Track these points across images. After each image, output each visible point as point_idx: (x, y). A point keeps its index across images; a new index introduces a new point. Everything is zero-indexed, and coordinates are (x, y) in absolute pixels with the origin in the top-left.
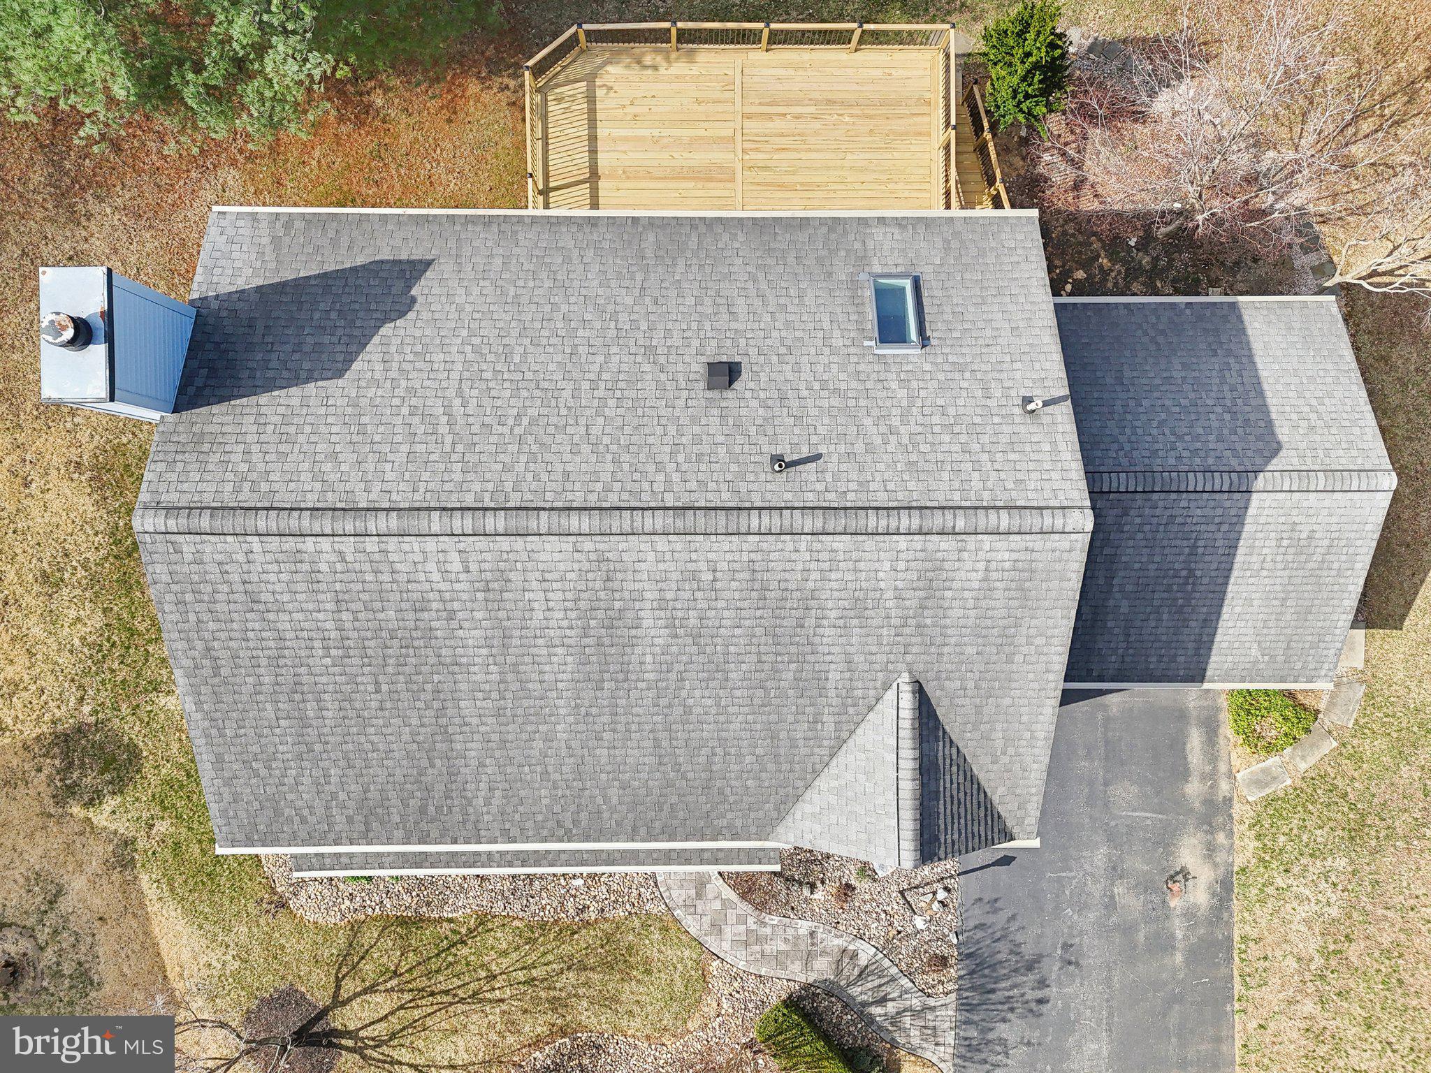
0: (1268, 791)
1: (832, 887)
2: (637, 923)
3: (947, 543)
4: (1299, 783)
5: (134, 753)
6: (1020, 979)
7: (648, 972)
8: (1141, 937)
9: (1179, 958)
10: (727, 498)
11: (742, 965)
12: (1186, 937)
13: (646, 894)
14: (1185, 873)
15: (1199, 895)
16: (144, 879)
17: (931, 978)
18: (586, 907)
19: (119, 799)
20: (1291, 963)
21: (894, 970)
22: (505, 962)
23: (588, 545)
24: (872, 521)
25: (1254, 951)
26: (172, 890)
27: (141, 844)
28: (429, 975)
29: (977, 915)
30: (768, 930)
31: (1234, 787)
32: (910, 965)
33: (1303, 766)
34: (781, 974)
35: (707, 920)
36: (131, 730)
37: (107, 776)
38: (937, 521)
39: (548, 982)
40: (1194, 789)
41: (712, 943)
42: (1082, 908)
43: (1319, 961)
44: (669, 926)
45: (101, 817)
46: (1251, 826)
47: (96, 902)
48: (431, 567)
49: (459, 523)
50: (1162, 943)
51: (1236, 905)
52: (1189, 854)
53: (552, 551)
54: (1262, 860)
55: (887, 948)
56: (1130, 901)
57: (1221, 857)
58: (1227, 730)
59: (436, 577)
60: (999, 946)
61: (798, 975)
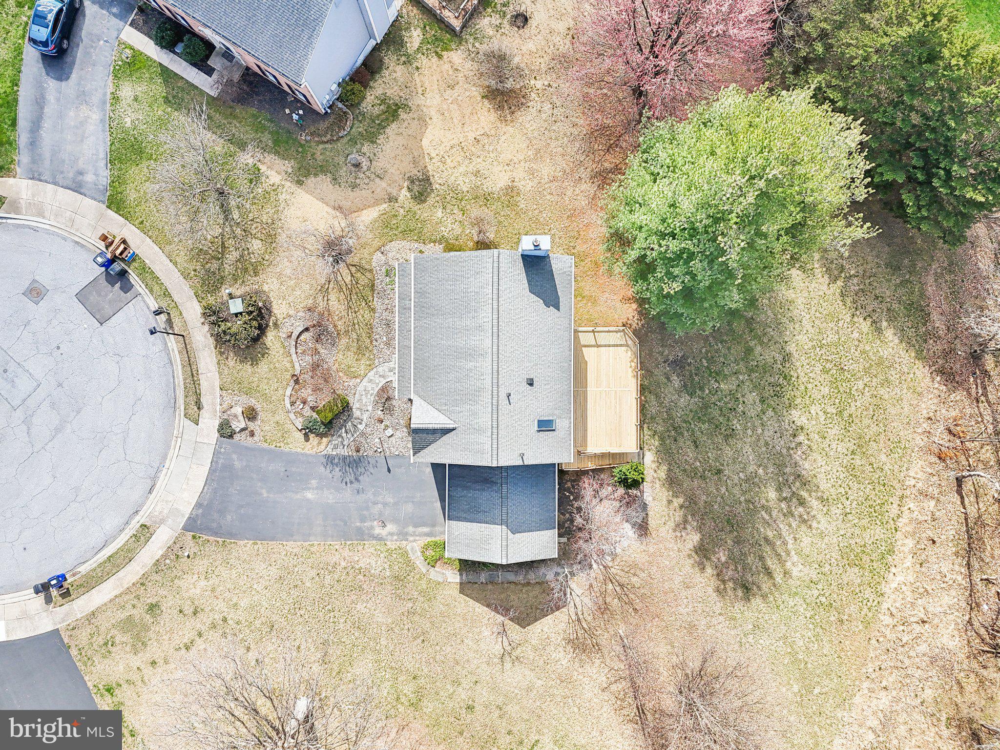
0: (410, 552)
1: (382, 417)
2: (372, 357)
3: (490, 434)
4: (412, 562)
5: (424, 201)
6: (353, 475)
7: (357, 360)
8: (365, 512)
9: (358, 524)
10: (500, 383)
11: (359, 389)
12: (365, 526)
13: (381, 360)
14: (385, 526)
15: (378, 531)
16: (385, 206)
17: (353, 448)
18: (376, 341)
19: (410, 197)
20: (357, 559)
21: (355, 436)
22: (360, 317)
23: (490, 350)
24: (495, 416)
25: (360, 548)
26: (382, 214)
27: (396, 204)
28: (356, 293)
29: (372, 461)
30: (369, 397)
31: (411, 542)
32: (357, 441)
33: (417, 563)
34: (356, 400)
35: (373, 378)
36: (431, 200)
37: (417, 193)
38: (495, 431)
39: (354, 330)
40: (411, 529)
41: (366, 380)
42: (374, 495)
43: (357, 567)
44: (371, 367)
45: (405, 192)
46: (399, 547)
47: (378, 190)
48: (485, 314)
49: (495, 321)
50: (363, 520)
51: (374, 542)
52: (391, 527)
53: (488, 342)
54: (389, 550)
55: (363, 434)
56: (376, 509)
57: (389, 537)
58: (429, 539)
59: (483, 315)
60: (363, 469)
61: (355, 405)
